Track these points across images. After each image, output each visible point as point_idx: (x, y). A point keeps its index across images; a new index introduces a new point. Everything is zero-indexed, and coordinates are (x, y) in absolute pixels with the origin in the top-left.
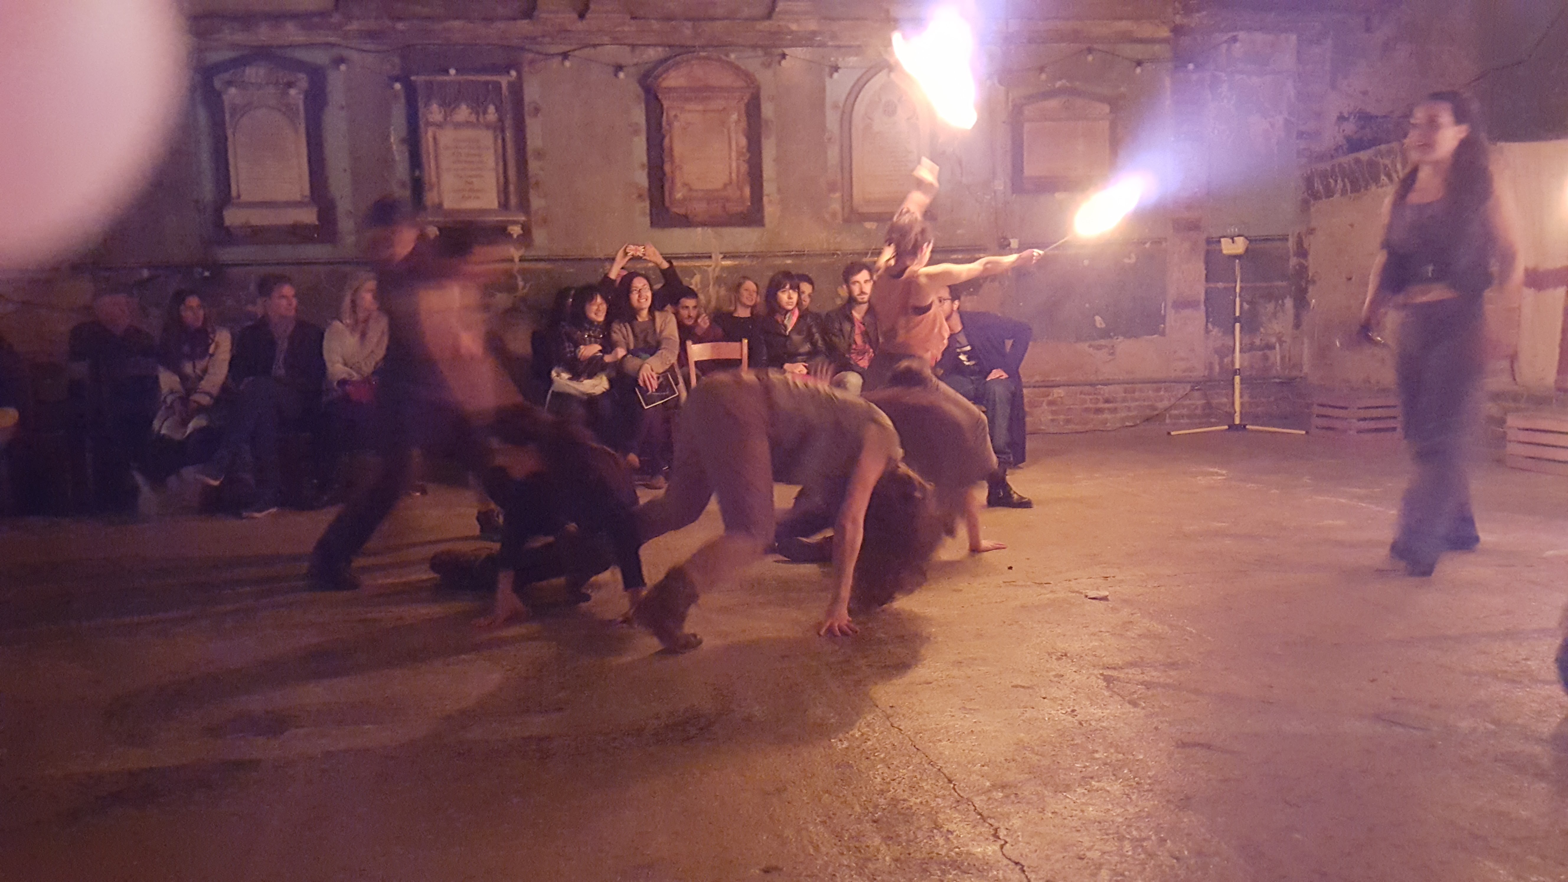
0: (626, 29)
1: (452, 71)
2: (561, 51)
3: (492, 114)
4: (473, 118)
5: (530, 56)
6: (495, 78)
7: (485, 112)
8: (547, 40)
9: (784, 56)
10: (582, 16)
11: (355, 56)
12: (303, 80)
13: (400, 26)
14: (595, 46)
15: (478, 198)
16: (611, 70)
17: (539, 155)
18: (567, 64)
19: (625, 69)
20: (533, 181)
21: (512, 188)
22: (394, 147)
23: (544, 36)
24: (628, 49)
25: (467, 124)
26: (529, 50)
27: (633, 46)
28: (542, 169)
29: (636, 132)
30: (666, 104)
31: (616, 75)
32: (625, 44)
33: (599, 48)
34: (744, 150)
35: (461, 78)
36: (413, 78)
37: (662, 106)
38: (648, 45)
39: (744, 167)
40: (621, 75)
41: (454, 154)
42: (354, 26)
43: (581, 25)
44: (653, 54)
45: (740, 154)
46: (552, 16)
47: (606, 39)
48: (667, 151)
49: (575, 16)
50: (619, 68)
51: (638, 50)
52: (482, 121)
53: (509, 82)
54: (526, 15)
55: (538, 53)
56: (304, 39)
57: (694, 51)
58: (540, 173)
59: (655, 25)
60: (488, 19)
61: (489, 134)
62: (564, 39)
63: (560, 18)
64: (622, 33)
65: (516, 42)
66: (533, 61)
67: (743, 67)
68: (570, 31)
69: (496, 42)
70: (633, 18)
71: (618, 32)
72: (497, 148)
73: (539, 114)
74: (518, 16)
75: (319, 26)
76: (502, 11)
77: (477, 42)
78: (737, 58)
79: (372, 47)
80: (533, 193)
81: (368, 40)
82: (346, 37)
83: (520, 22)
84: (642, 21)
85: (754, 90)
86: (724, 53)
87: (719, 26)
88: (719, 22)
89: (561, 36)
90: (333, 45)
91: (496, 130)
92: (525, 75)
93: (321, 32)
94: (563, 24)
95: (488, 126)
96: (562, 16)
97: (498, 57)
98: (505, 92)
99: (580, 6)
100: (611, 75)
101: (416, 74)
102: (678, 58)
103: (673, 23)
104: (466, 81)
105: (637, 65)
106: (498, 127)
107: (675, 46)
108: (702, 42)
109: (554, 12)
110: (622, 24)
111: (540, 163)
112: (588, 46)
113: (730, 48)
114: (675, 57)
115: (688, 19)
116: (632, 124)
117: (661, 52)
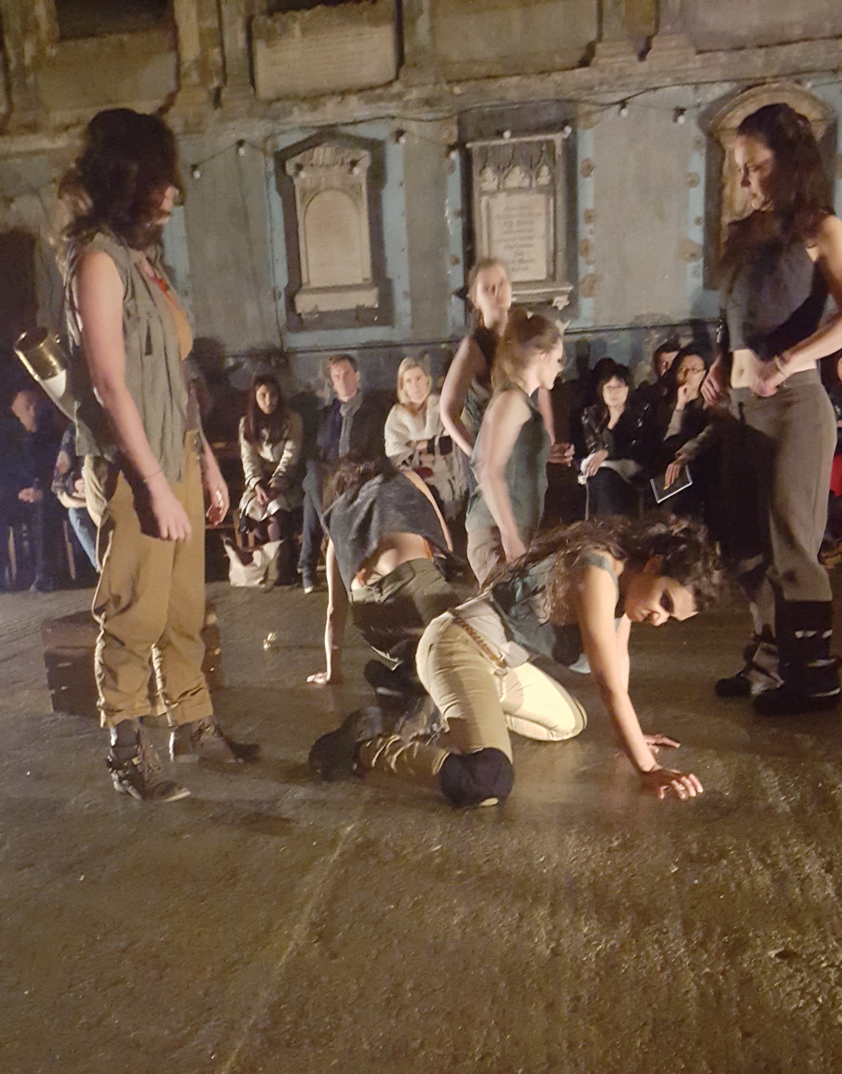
0: (691, 65)
1: (507, 134)
2: (618, 99)
3: (544, 178)
4: (526, 183)
5: (587, 108)
6: (549, 137)
7: (538, 176)
8: (605, 87)
10: (642, 56)
11: (413, 127)
12: (365, 158)
13: (457, 90)
14: (655, 89)
15: (526, 269)
16: (672, 113)
17: (589, 218)
18: (624, 112)
19: (686, 112)
20: (581, 246)
21: (560, 254)
22: (449, 221)
23: (601, 84)
24: (690, 88)
25: (520, 189)
26: (586, 102)
27: (697, 85)
28: (591, 232)
29: (693, 183)
31: (675, 120)
32: (688, 84)
33: (660, 92)
35: (514, 140)
36: (468, 145)
37: (724, 151)
38: (713, 82)
40: (681, 120)
41: (505, 223)
42: (414, 94)
43: (643, 67)
44: (717, 91)
46: (610, 60)
47: (669, 80)
48: (726, 200)
49: (635, 58)
50: (680, 111)
51: (703, 88)
52: (534, 185)
53: (564, 140)
54: (584, 63)
55: (595, 104)
56: (367, 113)
57: (763, 84)
58: (589, 237)
59: (722, 57)
60: (544, 72)
61: (541, 198)
62: (622, 85)
63: (619, 62)
64: (687, 70)
65: (572, 94)
66: (589, 113)
67: (820, 96)
68: (630, 75)
69: (552, 97)
70: (699, 52)
71: (681, 70)
72: (548, 213)
73: (592, 173)
74: (576, 64)
75: (380, 98)
76: (558, 60)
77: (532, 99)
78: (814, 86)
79: (430, 116)
80: (581, 259)
81: (427, 108)
82: (405, 107)
83: (577, 71)
84: (708, 55)
85: (832, 122)
86: (798, 82)
87: (795, 51)
88: (794, 46)
89: (620, 82)
90: (393, 118)
91: (548, 193)
92: (580, 131)
93: (382, 104)
94: (621, 69)
95: (541, 189)
96: (620, 59)
97: (552, 114)
98: (559, 151)
99: (642, 46)
100: (671, 120)
101: (473, 140)
102: (746, 93)
103: (742, 52)
104: (521, 144)
105: (699, 105)
106: (550, 190)
107: (744, 79)
108: (775, 71)
109: (613, 56)
110: (687, 60)
111: (590, 226)
112: (648, 90)
113: (805, 75)
114: (743, 92)
115: (760, 47)
116: (690, 174)
117: (727, 87)
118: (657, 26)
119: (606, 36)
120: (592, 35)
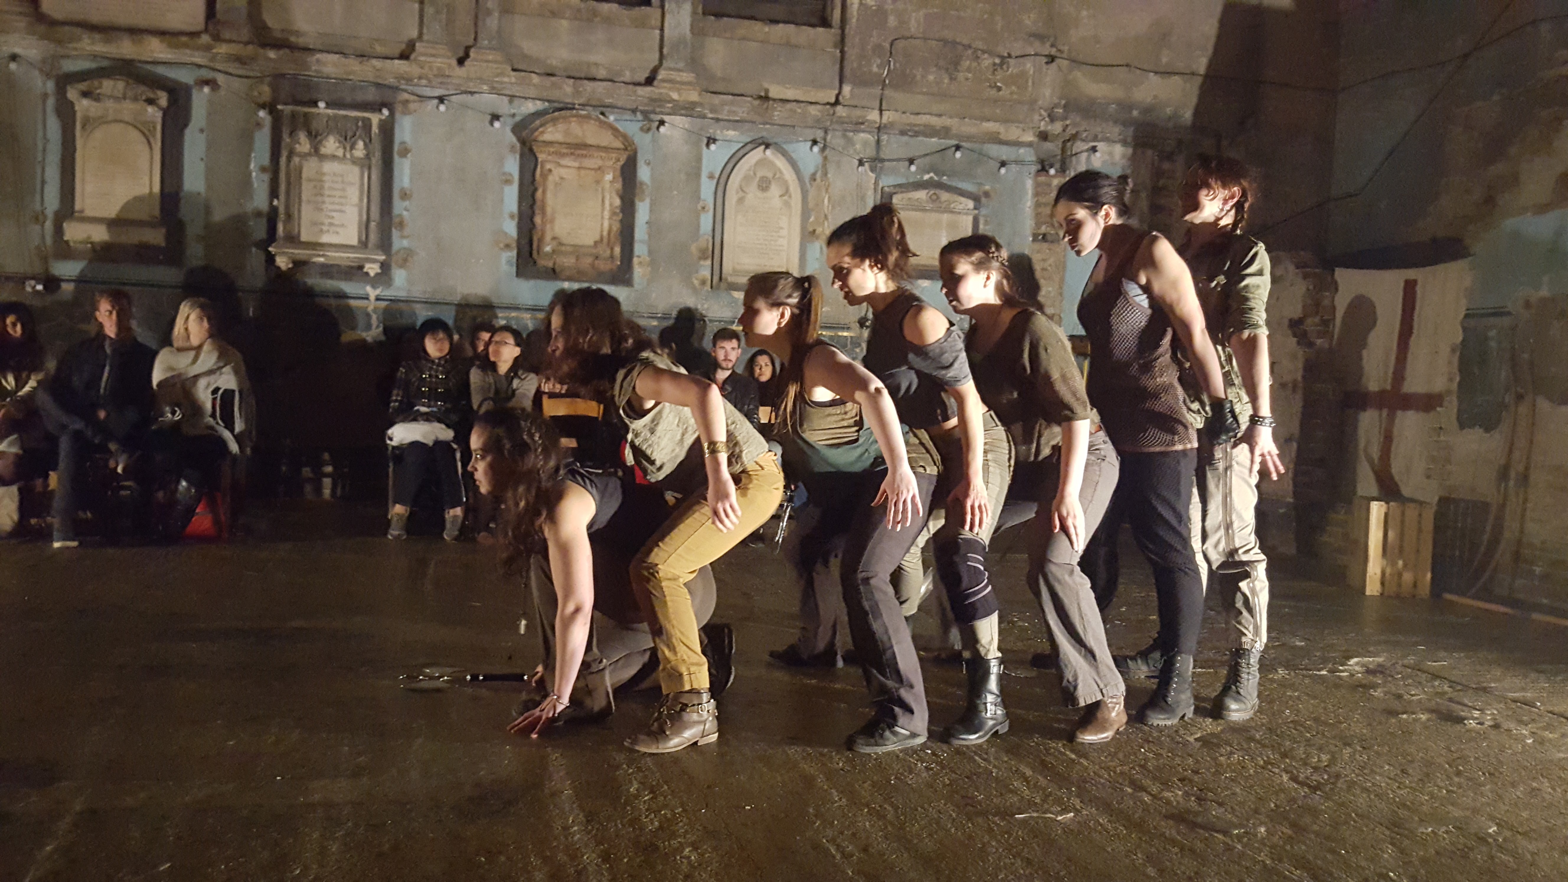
0: (506, 79)
1: (322, 105)
2: (437, 94)
3: (360, 150)
4: (340, 152)
5: (406, 96)
6: (366, 115)
7: (352, 147)
8: (424, 82)
9: (662, 123)
10: (461, 62)
11: (221, 78)
12: (163, 99)
13: (272, 54)
14: (472, 93)
15: (337, 233)
16: (489, 117)
17: (405, 196)
18: (442, 108)
19: (501, 119)
20: (396, 220)
21: (373, 225)
22: (254, 174)
23: (420, 78)
24: (506, 99)
25: (334, 157)
26: (405, 91)
27: (512, 97)
28: (406, 209)
29: (508, 182)
30: (541, 157)
31: (492, 124)
32: (502, 95)
33: (477, 96)
34: (618, 211)
35: (330, 111)
36: (279, 107)
37: (536, 159)
38: (528, 98)
39: (616, 227)
40: (497, 124)
41: (316, 186)
42: (222, 49)
43: (460, 72)
44: (531, 107)
45: (613, 214)
46: (432, 59)
47: (486, 88)
48: (538, 203)
49: (454, 62)
50: (495, 117)
51: (516, 102)
52: (348, 156)
53: (381, 120)
54: (404, 56)
55: (413, 94)
56: (169, 56)
57: (574, 109)
58: (405, 213)
59: (535, 79)
60: (362, 56)
61: (356, 170)
62: (441, 83)
63: (438, 62)
64: (502, 83)
65: (391, 81)
66: (407, 101)
67: (621, 129)
68: (448, 76)
69: (371, 79)
70: (514, 70)
71: (497, 81)
72: (362, 184)
73: (409, 155)
74: (397, 55)
75: (186, 46)
76: (379, 49)
77: (351, 77)
78: (616, 120)
79: (241, 72)
80: (395, 233)
81: (237, 65)
82: (213, 59)
83: (396, 61)
84: (523, 74)
85: (631, 153)
86: (603, 114)
87: (600, 87)
88: (600, 83)
89: (440, 80)
90: (200, 66)
91: (362, 167)
92: (398, 116)
93: (188, 51)
94: (439, 69)
95: (355, 161)
96: (439, 60)
97: (371, 95)
98: (375, 129)
99: (461, 54)
100: (487, 124)
101: (285, 104)
102: (556, 114)
103: (553, 79)
104: (336, 116)
105: (514, 115)
106: (365, 164)
107: (554, 102)
108: (582, 101)
109: (433, 56)
110: (502, 74)
111: (407, 203)
112: (466, 92)
113: (609, 109)
114: (553, 112)
115: (569, 77)
116: (504, 174)
117: (539, 105)
118: (475, 39)
119: (425, 37)
120: (414, 34)
